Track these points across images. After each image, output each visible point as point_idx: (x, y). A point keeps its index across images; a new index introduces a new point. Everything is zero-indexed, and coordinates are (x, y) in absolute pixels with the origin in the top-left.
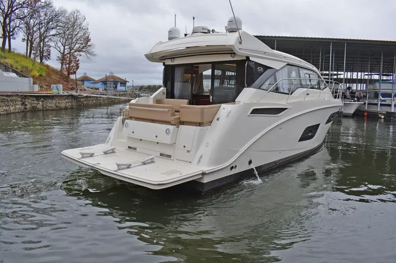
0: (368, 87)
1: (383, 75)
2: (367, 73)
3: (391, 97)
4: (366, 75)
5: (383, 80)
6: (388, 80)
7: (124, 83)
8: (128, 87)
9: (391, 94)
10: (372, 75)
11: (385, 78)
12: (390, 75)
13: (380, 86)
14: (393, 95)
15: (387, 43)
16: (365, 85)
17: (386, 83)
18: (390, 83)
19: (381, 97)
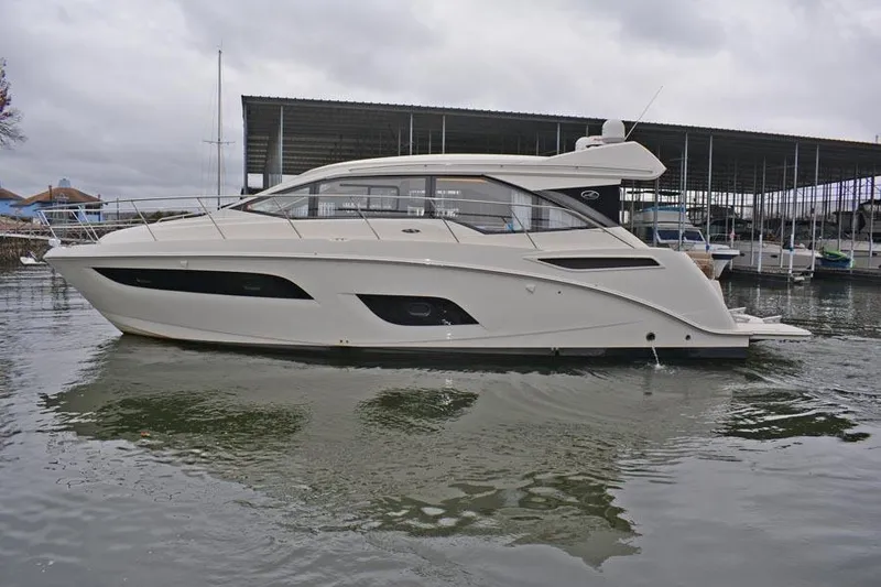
0: (633, 218)
1: (661, 193)
2: (630, 190)
3: (678, 238)
4: (629, 192)
5: (661, 204)
6: (670, 204)
7: (94, 205)
8: (106, 216)
9: (677, 232)
10: (640, 192)
11: (665, 199)
12: (675, 194)
13: (655, 216)
14: (681, 232)
15: (668, 129)
16: (626, 213)
17: (668, 209)
18: (674, 209)
19: (658, 237)
